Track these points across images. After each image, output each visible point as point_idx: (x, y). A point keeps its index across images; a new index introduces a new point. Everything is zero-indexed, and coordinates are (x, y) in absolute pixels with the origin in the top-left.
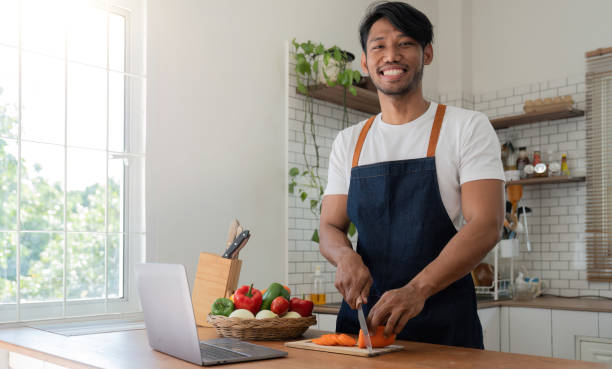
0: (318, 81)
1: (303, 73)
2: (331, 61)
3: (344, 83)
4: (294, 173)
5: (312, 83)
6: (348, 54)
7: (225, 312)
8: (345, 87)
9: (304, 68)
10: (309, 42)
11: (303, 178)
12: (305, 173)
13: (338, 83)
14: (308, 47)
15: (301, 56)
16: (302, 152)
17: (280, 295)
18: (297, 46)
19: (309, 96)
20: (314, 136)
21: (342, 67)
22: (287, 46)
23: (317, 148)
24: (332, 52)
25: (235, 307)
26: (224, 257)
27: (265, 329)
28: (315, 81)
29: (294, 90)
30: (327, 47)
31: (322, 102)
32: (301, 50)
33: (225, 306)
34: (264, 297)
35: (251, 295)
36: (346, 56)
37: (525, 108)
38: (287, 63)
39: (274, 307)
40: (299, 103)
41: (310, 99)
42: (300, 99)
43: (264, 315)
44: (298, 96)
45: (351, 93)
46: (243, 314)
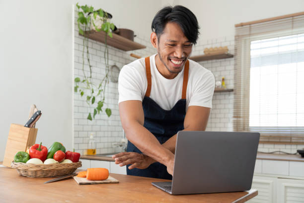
0: (91, 29)
1: (82, 23)
2: (98, 17)
3: (105, 30)
4: (77, 80)
5: (87, 30)
6: (108, 14)
7: (24, 160)
8: (106, 32)
9: (83, 20)
10: (86, 6)
11: (83, 84)
12: (84, 81)
13: (102, 30)
14: (85, 8)
15: (82, 13)
16: (82, 68)
17: (59, 149)
18: (79, 7)
19: (86, 37)
20: (89, 60)
21: (105, 21)
22: (74, 7)
23: (90, 66)
24: (98, 11)
25: (30, 157)
26: (25, 126)
27: (50, 171)
28: (89, 28)
29: (78, 33)
30: (96, 9)
31: (95, 42)
32: (81, 10)
33: (23, 157)
34: (49, 151)
35: (41, 150)
36: (107, 15)
37: (204, 52)
38: (74, 17)
39: (55, 157)
40: (81, 40)
41: (87, 39)
42: (81, 38)
43: (49, 161)
44: (80, 37)
45: (109, 36)
46: (35, 161)
